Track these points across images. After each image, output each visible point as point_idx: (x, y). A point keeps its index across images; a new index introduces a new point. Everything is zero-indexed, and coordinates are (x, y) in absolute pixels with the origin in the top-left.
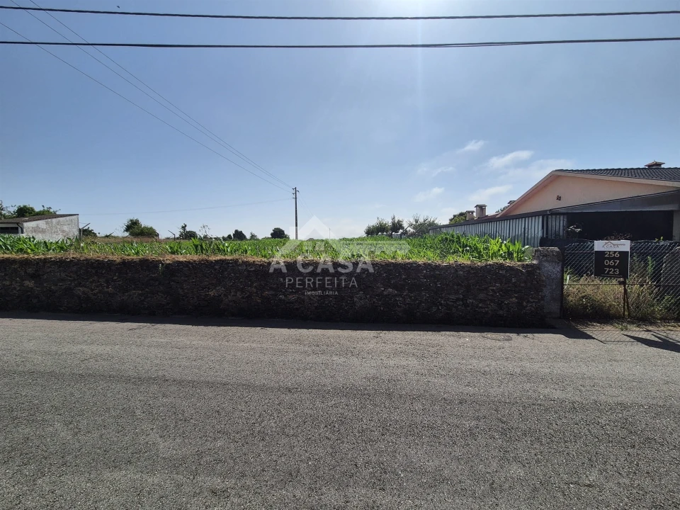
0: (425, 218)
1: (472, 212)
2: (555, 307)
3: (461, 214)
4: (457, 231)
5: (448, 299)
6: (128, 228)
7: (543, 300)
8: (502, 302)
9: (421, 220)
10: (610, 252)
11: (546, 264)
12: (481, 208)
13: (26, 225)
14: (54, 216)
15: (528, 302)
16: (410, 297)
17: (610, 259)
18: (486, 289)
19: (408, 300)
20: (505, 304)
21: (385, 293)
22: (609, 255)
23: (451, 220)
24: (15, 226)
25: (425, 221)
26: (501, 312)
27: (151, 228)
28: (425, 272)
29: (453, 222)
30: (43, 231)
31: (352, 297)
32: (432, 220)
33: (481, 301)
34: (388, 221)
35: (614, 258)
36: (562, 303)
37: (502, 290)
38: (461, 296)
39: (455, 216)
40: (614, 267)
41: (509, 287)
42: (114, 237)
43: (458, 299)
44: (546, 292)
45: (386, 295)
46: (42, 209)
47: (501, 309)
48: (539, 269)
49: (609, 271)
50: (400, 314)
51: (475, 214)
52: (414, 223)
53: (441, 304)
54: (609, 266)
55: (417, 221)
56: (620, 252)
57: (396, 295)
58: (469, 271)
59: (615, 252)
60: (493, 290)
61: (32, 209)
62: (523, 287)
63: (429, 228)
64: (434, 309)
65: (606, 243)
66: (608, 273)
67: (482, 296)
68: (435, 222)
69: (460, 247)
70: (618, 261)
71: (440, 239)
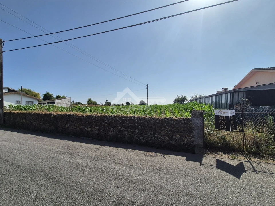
0: (200, 95)
2: (200, 142)
5: (147, 134)
6: (88, 102)
7: (194, 137)
8: (172, 137)
9: (198, 96)
10: (221, 116)
11: (194, 119)
12: (225, 90)
13: (56, 101)
14: (66, 98)
15: (186, 138)
16: (131, 132)
17: (222, 120)
18: (164, 130)
19: (130, 133)
20: (174, 138)
21: (121, 129)
22: (221, 118)
24: (53, 102)
26: (171, 142)
27: (95, 102)
28: (136, 121)
30: (60, 103)
31: (109, 130)
33: (162, 136)
35: (223, 120)
36: (204, 140)
37: (171, 131)
38: (153, 133)
40: (224, 124)
41: (175, 130)
42: (84, 105)
43: (151, 134)
44: (195, 133)
45: (122, 130)
46: (63, 96)
47: (171, 141)
48: (191, 121)
49: (222, 127)
50: (127, 139)
52: (195, 97)
53: (144, 136)
54: (222, 124)
56: (226, 117)
57: (125, 131)
58: (155, 121)
59: (224, 116)
60: (167, 131)
61: (60, 96)
62: (182, 130)
64: (141, 138)
65: (220, 111)
66: (221, 128)
67: (162, 133)
70: (225, 121)
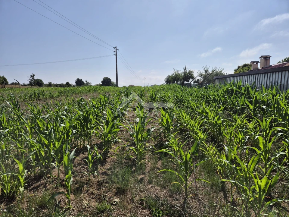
0: (214, 69)
1: (257, 63)
3: (245, 65)
4: (247, 82)
9: (210, 71)
12: (266, 59)
23: (236, 71)
25: (213, 71)
29: (238, 72)
32: (219, 70)
34: (181, 71)
39: (239, 67)
51: (259, 64)
52: (204, 73)
55: (206, 71)
63: (215, 78)
68: (222, 72)
69: (251, 102)
71: (225, 90)
